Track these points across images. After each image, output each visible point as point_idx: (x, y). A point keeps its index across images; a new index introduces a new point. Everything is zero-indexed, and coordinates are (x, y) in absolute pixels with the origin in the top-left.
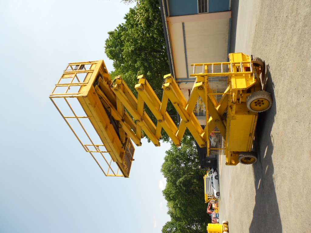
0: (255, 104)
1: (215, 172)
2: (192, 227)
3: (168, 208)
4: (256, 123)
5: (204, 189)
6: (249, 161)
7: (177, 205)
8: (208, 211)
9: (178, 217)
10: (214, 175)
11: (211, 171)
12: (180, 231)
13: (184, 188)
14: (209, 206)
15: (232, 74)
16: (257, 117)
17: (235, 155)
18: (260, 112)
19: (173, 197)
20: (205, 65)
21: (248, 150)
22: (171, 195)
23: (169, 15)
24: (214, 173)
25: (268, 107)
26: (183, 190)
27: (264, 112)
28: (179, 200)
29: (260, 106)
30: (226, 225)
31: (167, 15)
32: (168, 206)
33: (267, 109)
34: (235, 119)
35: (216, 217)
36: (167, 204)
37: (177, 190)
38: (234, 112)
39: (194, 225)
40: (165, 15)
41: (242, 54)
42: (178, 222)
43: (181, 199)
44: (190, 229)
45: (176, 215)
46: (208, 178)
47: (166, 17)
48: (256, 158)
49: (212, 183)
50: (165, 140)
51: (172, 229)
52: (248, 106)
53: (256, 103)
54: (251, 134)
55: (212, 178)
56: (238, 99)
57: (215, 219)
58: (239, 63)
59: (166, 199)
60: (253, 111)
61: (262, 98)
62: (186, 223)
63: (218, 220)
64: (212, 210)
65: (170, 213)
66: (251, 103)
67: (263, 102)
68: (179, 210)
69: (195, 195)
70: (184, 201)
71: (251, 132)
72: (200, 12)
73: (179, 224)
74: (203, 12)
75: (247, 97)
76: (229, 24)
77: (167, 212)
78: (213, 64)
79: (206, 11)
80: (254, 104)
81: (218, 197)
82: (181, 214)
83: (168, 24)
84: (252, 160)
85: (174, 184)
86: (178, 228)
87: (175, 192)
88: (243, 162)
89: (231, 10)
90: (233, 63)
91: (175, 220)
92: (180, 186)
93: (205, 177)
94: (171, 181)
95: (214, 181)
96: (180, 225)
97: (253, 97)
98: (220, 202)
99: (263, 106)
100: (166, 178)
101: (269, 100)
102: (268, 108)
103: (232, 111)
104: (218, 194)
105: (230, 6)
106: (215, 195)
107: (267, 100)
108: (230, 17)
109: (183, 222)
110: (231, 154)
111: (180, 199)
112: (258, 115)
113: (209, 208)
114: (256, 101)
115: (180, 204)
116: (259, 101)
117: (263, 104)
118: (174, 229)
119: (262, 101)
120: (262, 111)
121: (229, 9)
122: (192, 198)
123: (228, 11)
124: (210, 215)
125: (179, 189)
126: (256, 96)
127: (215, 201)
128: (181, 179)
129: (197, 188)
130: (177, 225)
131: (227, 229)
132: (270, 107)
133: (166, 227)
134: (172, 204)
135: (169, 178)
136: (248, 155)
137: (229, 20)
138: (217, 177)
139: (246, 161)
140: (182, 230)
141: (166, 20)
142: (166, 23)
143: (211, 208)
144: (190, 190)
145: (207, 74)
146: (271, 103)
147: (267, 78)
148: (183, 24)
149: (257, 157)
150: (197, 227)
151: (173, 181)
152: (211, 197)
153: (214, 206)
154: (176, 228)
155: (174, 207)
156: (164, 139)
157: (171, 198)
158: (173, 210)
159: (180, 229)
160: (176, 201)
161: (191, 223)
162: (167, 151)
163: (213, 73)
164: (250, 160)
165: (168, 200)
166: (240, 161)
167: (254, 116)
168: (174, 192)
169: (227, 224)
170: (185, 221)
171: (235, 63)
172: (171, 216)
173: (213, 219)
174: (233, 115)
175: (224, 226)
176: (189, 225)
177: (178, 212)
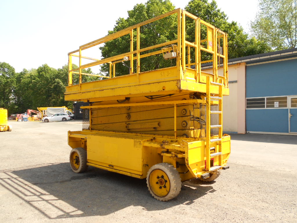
0: (160, 176)
1: (70, 118)
2: (12, 95)
3: (30, 70)
4: (129, 175)
5: (53, 106)
6: (74, 162)
7: (34, 79)
8: (30, 111)
9: (21, 80)
10: (67, 117)
11: (71, 114)
12: (6, 81)
13: (52, 87)
14: (36, 112)
15: (208, 141)
16: (139, 177)
17: (83, 143)
18: (147, 182)
19: (42, 75)
20: (220, 101)
21: (89, 161)
22: (43, 73)
23: (248, 65)
24: (69, 116)
25: (156, 195)
26: (51, 86)
27: (148, 188)
28: (39, 81)
29: (157, 183)
30: (6, 129)
31: (247, 63)
32: (32, 70)
33: (151, 192)
34: (135, 145)
35: (24, 119)
36: (34, 68)
37: (50, 79)
38: (147, 144)
39: (14, 97)
40: (249, 60)
41: (228, 154)
42: (16, 79)
43: (41, 84)
44: (10, 92)
45: (23, 78)
46: (64, 110)
47: (245, 62)
48: (79, 170)
49: (58, 115)
50: (102, 68)
51: (7, 73)
52: (156, 166)
53: (163, 177)
54: (113, 167)
55: (64, 115)
56: (168, 152)
57: (21, 117)
58: (220, 151)
59: (40, 68)
60: (149, 173)
61: (171, 187)
62: (15, 88)
63: (20, 120)
64: (31, 114)
65: (25, 72)
66: (162, 170)
67: (163, 188)
68: (28, 81)
69: (46, 98)
70: (39, 86)
71: (115, 167)
72: (248, 100)
73: (14, 81)
74: (247, 104)
75: (170, 164)
76: (231, 131)
77: (26, 69)
78: (221, 112)
79: (247, 107)
80: (160, 174)
81: (43, 121)
82: (24, 83)
83: (237, 64)
84: (76, 165)
85: (56, 76)
86: (9, 80)
87: (48, 78)
88: (73, 154)
89: (246, 133)
90: (220, 142)
91: (18, 77)
92: (55, 82)
93: (64, 108)
94: (59, 73)
95: (61, 117)
96: (12, 82)
97: (172, 174)
98: (38, 122)
99: (156, 187)
100: (62, 68)
101: (167, 198)
102: (153, 195)
103: (147, 141)
104: (47, 121)
105: (251, 132)
106: (45, 118)
107: (168, 194)
108: (239, 132)
109: (17, 85)
110: (83, 139)
111: (41, 82)
112: (142, 178)
113: (33, 112)
114: (166, 178)
115: (36, 82)
116: (166, 181)
117: (161, 188)
118: (7, 76)
119: (165, 187)
120: (148, 186)
121: (247, 132)
122: (42, 95)
123: (246, 130)
124: (26, 113)
125: (52, 81)
126: (174, 179)
127: (41, 117)
128: (61, 83)
129: (54, 100)
130: (12, 79)
131: (2, 131)
132: (155, 197)
133: (9, 67)
134: (35, 74)
135: (63, 71)
136: (82, 162)
137: (236, 131)
138: (64, 120)
139: (74, 158)
140: (7, 84)
141: (242, 61)
142: (240, 61)
143: (33, 114)
144: (51, 93)
145: (209, 104)
146: (161, 199)
147: (194, 188)
148: (236, 82)
149: (80, 173)
150: (13, 100)
151: (59, 76)
152: (44, 113)
153: (35, 116)
154: (9, 78)
155: (31, 76)
156: (104, 67)
157: (41, 73)
158: (28, 75)
159: (8, 82)
160: (39, 78)
161: (16, 93)
162: (91, 70)
163: (210, 112)
164: (76, 163)
165: (38, 69)
166: (74, 150)
167: (141, 174)
168: (48, 76)
169: (8, 130)
170: (17, 87)
171: (220, 145)
172: (21, 73)
173: (21, 115)
174: (142, 142)
175: (5, 127)
176: (14, 91)
177: (27, 80)
